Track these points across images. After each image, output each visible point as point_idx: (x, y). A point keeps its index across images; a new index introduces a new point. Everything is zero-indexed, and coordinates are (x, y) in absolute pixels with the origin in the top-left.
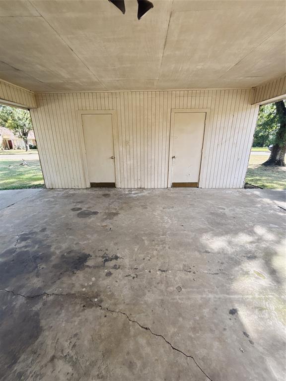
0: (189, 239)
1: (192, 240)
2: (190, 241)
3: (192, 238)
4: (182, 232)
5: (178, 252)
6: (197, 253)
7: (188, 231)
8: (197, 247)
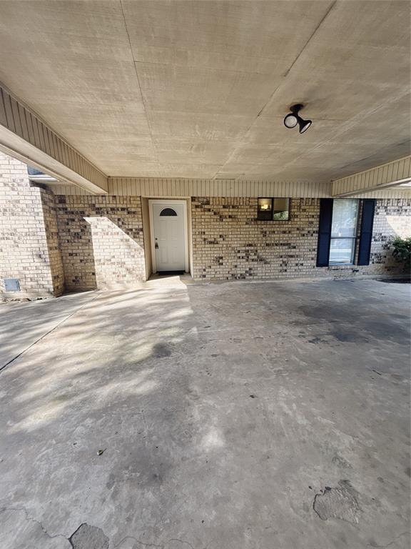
0: (237, 370)
1: (233, 367)
2: (235, 367)
3: (233, 371)
4: (251, 381)
5: (249, 352)
6: (227, 352)
7: (240, 384)
8: (226, 360)
